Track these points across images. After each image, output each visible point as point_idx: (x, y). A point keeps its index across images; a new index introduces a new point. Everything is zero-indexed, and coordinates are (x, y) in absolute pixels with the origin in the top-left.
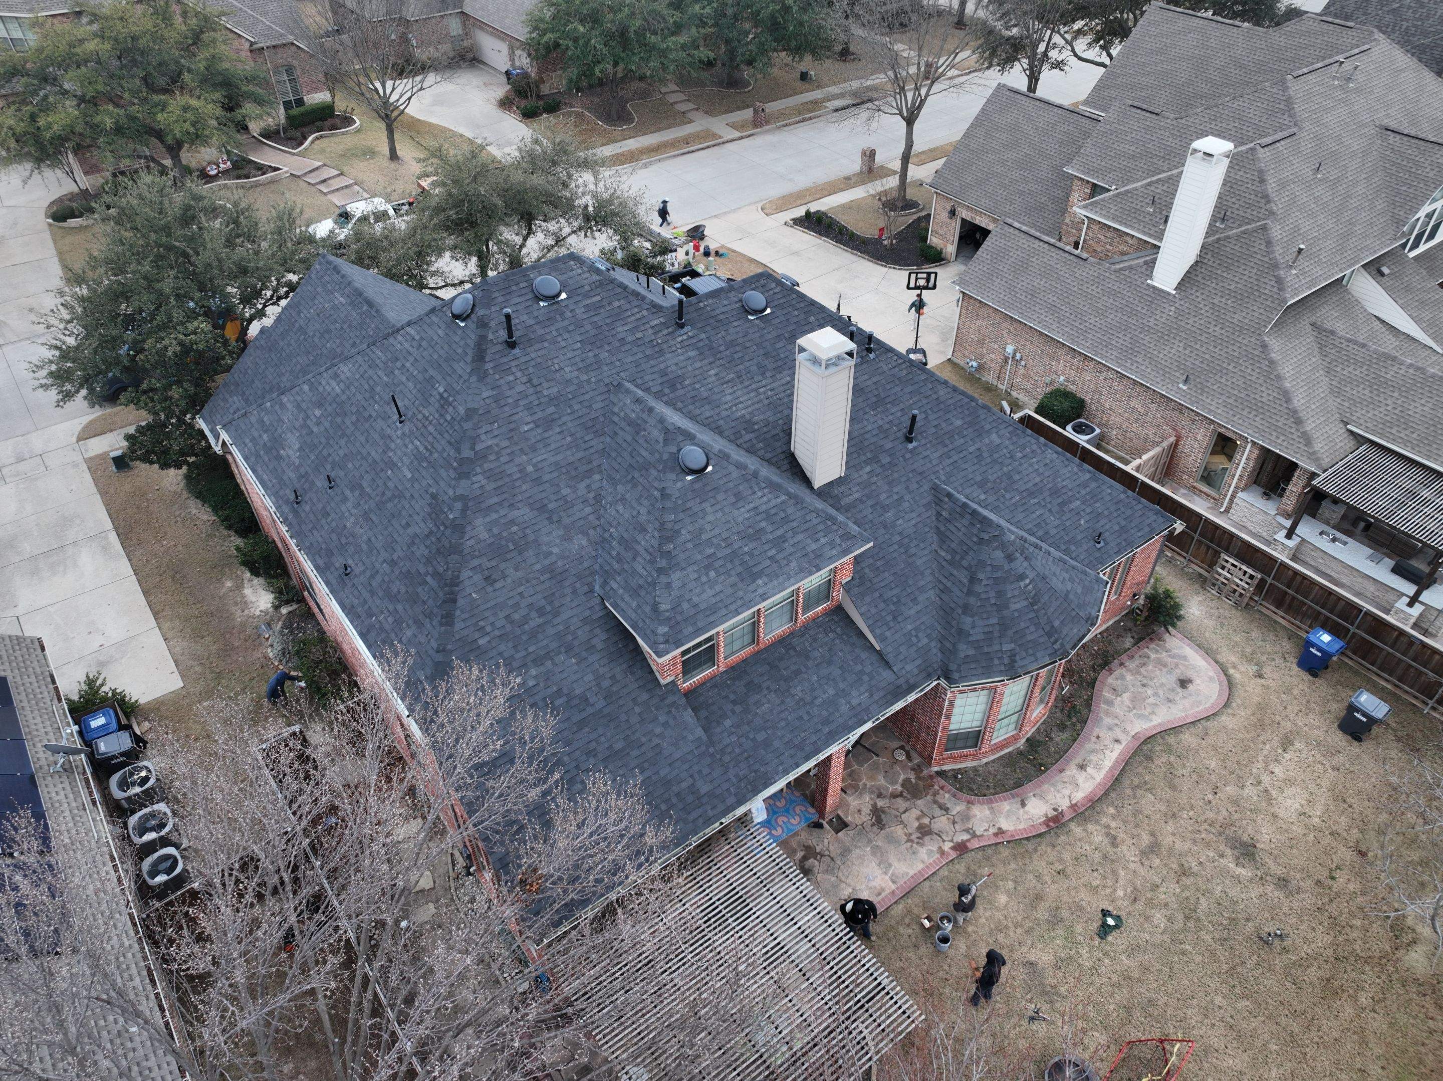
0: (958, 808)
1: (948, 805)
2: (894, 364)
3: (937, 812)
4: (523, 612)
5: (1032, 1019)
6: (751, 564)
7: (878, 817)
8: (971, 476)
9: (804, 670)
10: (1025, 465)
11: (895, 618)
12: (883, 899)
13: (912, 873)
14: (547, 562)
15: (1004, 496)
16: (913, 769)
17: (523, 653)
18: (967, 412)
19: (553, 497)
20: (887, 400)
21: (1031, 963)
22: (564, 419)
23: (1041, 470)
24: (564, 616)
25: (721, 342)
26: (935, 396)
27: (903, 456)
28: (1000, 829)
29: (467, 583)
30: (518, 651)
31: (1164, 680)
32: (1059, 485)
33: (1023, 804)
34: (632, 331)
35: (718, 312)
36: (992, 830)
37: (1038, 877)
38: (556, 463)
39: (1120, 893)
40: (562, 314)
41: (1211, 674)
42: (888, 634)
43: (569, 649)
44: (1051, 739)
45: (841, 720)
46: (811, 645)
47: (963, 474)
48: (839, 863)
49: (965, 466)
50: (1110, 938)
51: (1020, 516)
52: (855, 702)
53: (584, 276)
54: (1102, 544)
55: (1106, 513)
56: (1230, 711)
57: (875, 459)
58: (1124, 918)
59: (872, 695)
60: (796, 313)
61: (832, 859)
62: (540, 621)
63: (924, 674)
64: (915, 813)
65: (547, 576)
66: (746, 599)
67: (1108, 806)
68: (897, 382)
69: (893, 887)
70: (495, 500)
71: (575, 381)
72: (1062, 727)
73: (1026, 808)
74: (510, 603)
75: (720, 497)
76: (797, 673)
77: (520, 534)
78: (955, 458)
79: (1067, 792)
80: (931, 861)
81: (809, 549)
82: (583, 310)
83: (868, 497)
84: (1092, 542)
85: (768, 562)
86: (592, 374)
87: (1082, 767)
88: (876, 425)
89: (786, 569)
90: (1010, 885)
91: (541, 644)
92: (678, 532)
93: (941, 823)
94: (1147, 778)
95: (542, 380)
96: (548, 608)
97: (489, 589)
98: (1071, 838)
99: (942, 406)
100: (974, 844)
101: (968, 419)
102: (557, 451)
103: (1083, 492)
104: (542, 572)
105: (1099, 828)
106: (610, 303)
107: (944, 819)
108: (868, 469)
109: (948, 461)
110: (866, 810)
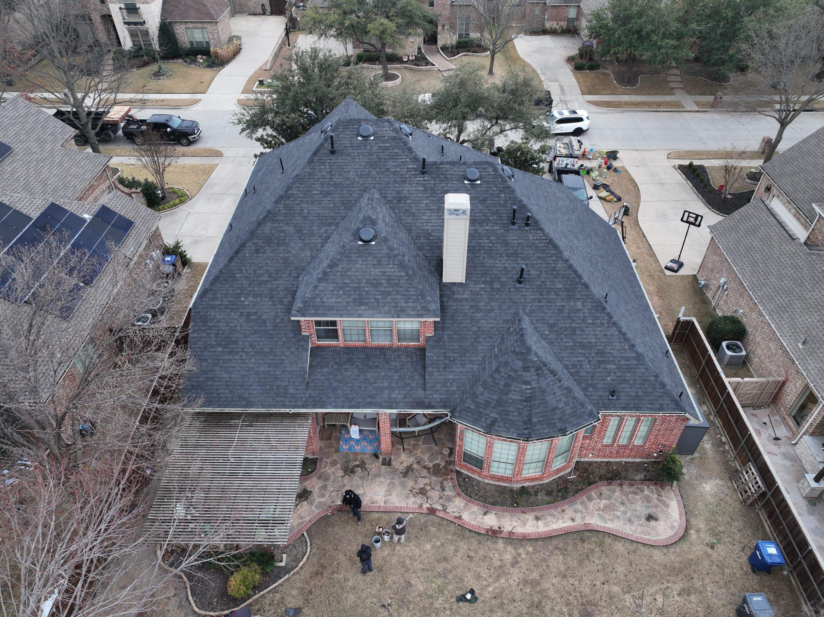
0: (450, 493)
1: (446, 489)
2: (538, 238)
3: (438, 488)
4: (262, 271)
5: (384, 606)
6: (364, 297)
7: (408, 471)
8: (547, 318)
9: (381, 367)
10: (590, 329)
11: (445, 368)
12: (372, 506)
13: (397, 505)
14: (286, 255)
15: (562, 339)
16: (446, 462)
17: (252, 289)
18: (569, 283)
19: (308, 228)
20: (520, 255)
21: (409, 583)
22: (335, 195)
23: (600, 336)
24: (279, 282)
25: (440, 188)
26: (553, 265)
27: (509, 289)
28: (461, 516)
29: (248, 248)
30: (249, 287)
31: (639, 508)
32: (607, 351)
33: (485, 514)
34: (396, 166)
35: (448, 173)
36: (456, 514)
37: (456, 551)
38: (319, 214)
39: (490, 589)
40: (365, 146)
41: (676, 524)
42: (435, 373)
43: (272, 297)
44: (536, 495)
45: (380, 400)
46: (395, 358)
47: (542, 314)
48: (370, 478)
49: (546, 311)
50: (461, 604)
51: (565, 355)
52: (393, 396)
53: (388, 132)
54: (615, 397)
55: (632, 382)
56: (665, 550)
57: (491, 283)
58: (479, 601)
59: (405, 398)
60: (495, 189)
61: (368, 474)
62: (267, 279)
63: (442, 404)
64: (427, 481)
65: (283, 261)
66: (350, 312)
67: (530, 546)
68: (534, 248)
69: (382, 504)
70: (282, 218)
71: (352, 180)
72: (549, 493)
73: (485, 517)
74: (260, 265)
75: (369, 259)
76: (377, 367)
77: (283, 238)
78: (543, 304)
79: (515, 524)
80: (411, 506)
81: (399, 305)
82: (377, 148)
83: (473, 300)
84: (607, 393)
85: (374, 301)
86: (362, 179)
87: (537, 519)
88: (504, 266)
89: (380, 308)
90: (439, 544)
91: (261, 289)
92: (338, 265)
93: (435, 494)
94: (569, 548)
95: (337, 173)
96: (274, 275)
97: (255, 255)
98: (493, 546)
99: (555, 273)
100: (441, 514)
101: (567, 286)
102: (323, 208)
103: (623, 362)
104: (282, 259)
105: (514, 552)
106: (393, 149)
107: (438, 493)
108: (483, 286)
109: (537, 304)
110: (405, 465)
